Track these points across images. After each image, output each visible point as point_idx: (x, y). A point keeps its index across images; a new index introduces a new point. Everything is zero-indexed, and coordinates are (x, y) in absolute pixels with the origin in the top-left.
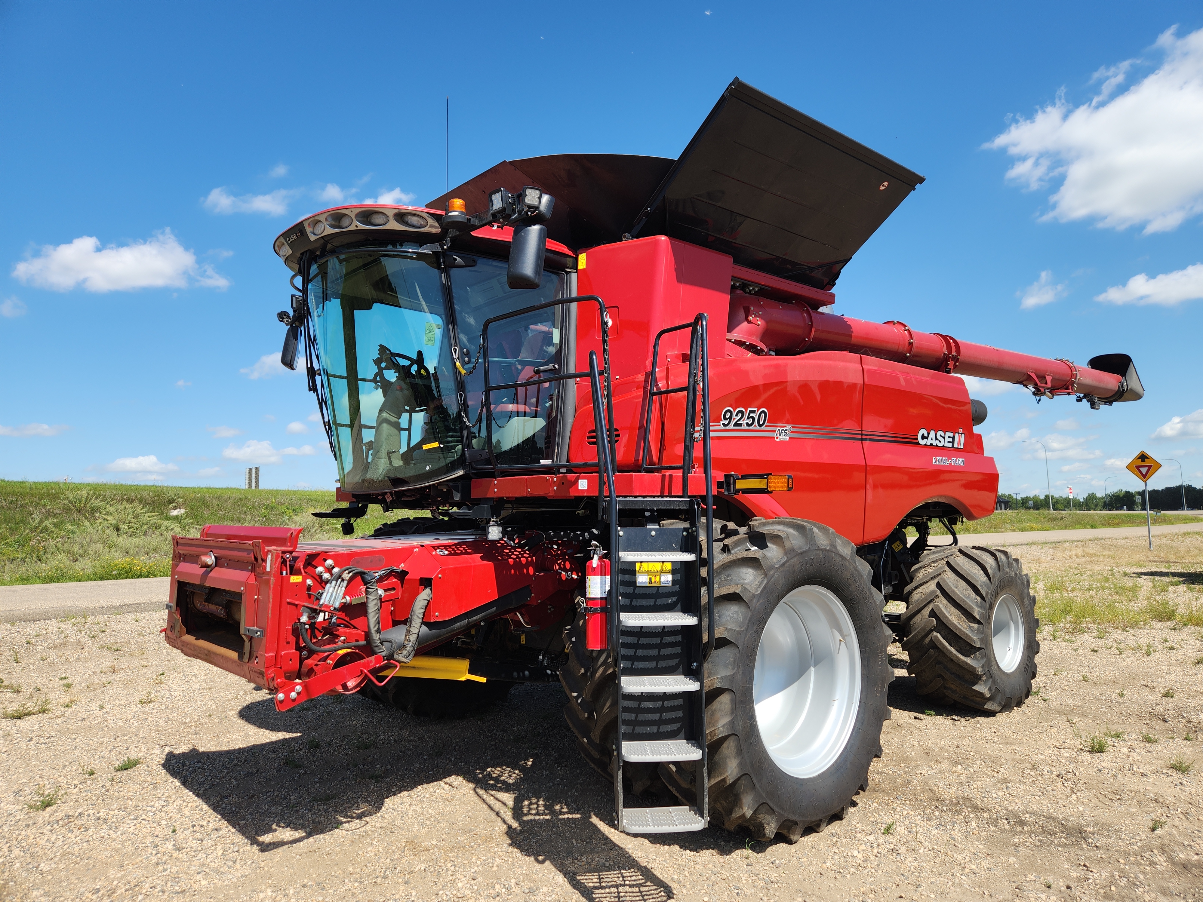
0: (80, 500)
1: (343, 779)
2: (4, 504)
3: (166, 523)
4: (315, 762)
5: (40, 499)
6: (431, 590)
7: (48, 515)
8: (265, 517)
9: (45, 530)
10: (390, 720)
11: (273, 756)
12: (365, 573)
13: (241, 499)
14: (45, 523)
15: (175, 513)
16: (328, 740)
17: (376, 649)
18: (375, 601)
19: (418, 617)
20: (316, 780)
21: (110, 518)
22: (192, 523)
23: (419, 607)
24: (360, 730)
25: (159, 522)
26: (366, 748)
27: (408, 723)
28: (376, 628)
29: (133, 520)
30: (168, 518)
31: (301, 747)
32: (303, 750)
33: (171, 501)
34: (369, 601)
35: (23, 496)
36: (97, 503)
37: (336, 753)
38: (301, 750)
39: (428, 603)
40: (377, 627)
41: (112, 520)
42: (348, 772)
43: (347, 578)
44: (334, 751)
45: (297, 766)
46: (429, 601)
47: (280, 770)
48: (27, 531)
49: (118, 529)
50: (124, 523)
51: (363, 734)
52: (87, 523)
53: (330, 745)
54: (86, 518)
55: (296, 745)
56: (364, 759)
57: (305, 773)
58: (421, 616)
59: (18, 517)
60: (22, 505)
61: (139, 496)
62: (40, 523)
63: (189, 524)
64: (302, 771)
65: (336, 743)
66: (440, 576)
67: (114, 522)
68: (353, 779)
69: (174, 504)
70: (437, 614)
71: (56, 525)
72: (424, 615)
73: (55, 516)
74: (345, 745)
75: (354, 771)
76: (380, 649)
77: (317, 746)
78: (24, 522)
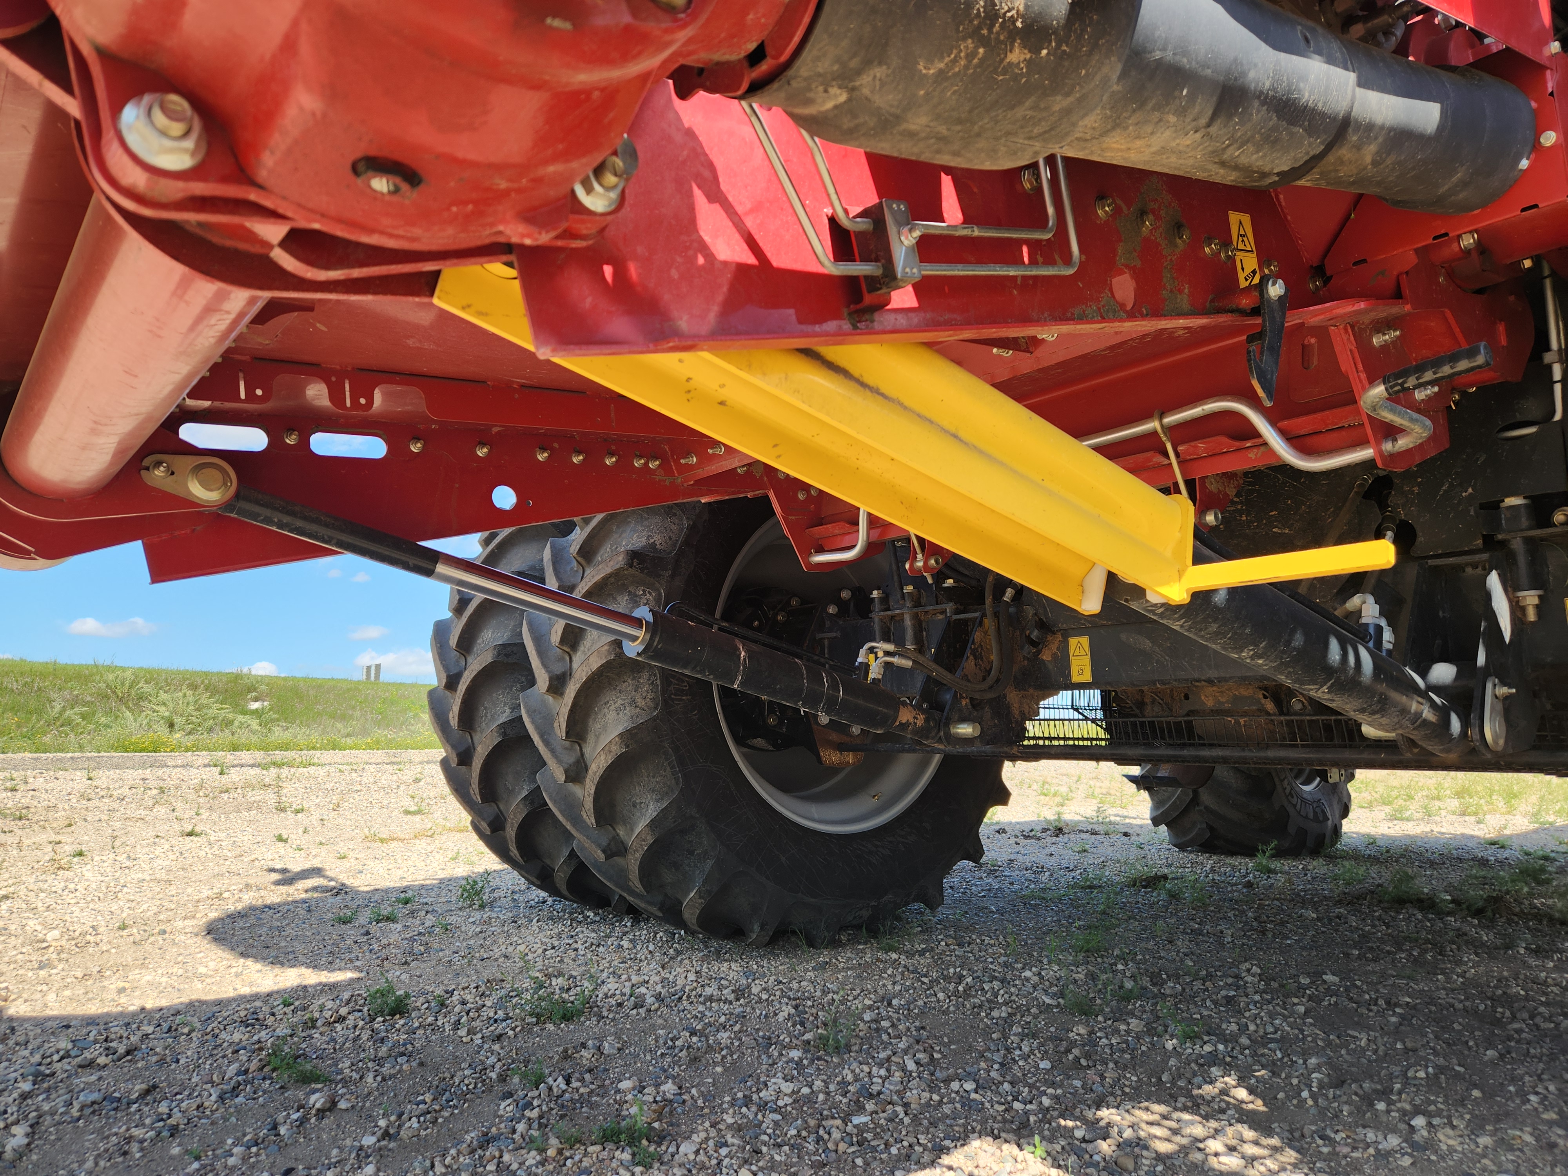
0: (123, 684)
1: (486, 1140)
2: (15, 686)
3: (240, 718)
4: (379, 1061)
5: (66, 682)
7: (75, 702)
8: (381, 713)
9: (68, 722)
10: (625, 944)
11: (237, 1037)
13: (349, 690)
14: (68, 713)
15: (255, 705)
16: (439, 992)
20: (369, 1141)
21: (162, 709)
22: (278, 720)
24: (539, 965)
25: (231, 716)
26: (567, 1017)
27: (678, 953)
29: (194, 713)
30: (244, 712)
31: (343, 1011)
32: (350, 1022)
33: (251, 689)
35: (43, 676)
36: (148, 688)
37: (462, 1032)
38: (342, 1019)
41: (164, 712)
42: (506, 1108)
44: (457, 1025)
45: (307, 1079)
47: (235, 1091)
48: (42, 723)
49: (171, 725)
50: (181, 716)
51: (549, 976)
52: (128, 714)
53: (443, 1005)
54: (128, 708)
55: (330, 1004)
56: (566, 1056)
57: (332, 1105)
59: (32, 704)
60: (39, 689)
61: (206, 682)
62: (61, 713)
63: (273, 721)
64: (317, 1100)
65: (464, 1003)
67: (167, 714)
68: (529, 1143)
69: (254, 694)
71: (84, 717)
73: (85, 704)
74: (496, 1007)
75: (529, 1105)
77: (399, 1009)
78: (39, 712)
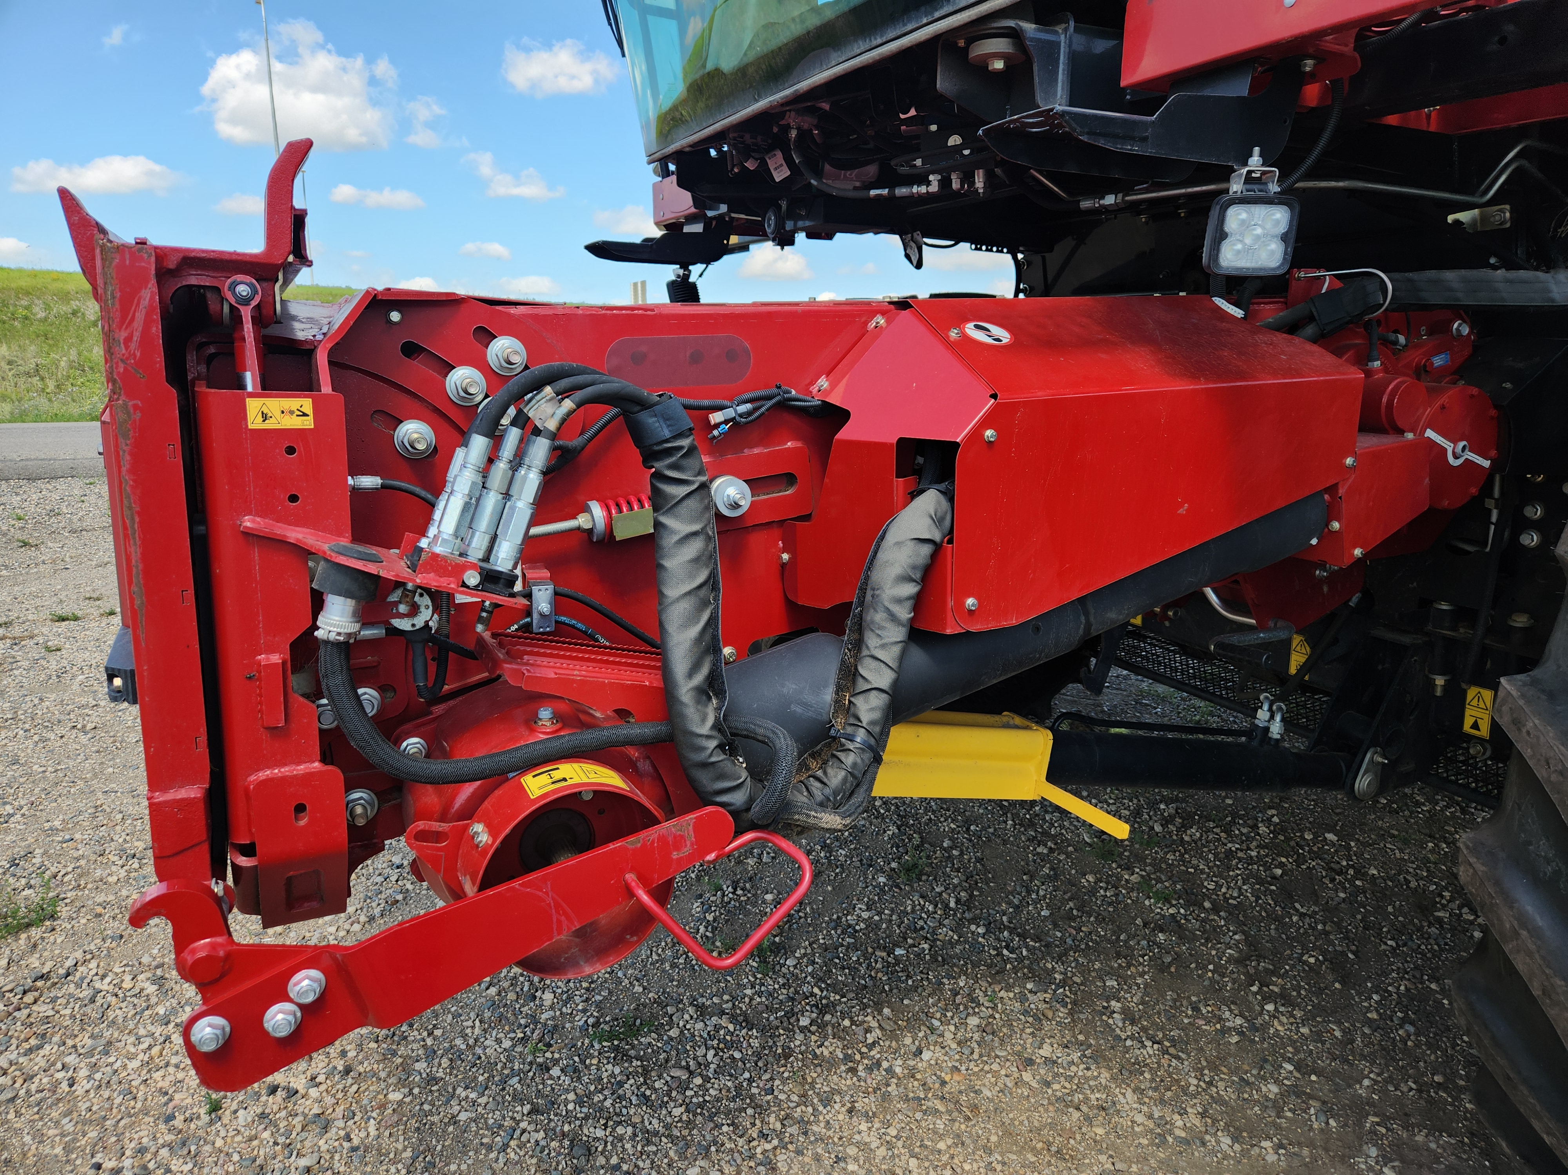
6: (950, 496)
12: (644, 405)
17: (704, 778)
18: (695, 547)
19: (893, 618)
23: (896, 570)
28: (699, 678)
34: (668, 541)
39: (934, 556)
40: (705, 671)
43: (552, 425)
46: (937, 547)
58: (904, 613)
66: (989, 433)
70: (970, 602)
72: (916, 608)
76: (722, 776)
